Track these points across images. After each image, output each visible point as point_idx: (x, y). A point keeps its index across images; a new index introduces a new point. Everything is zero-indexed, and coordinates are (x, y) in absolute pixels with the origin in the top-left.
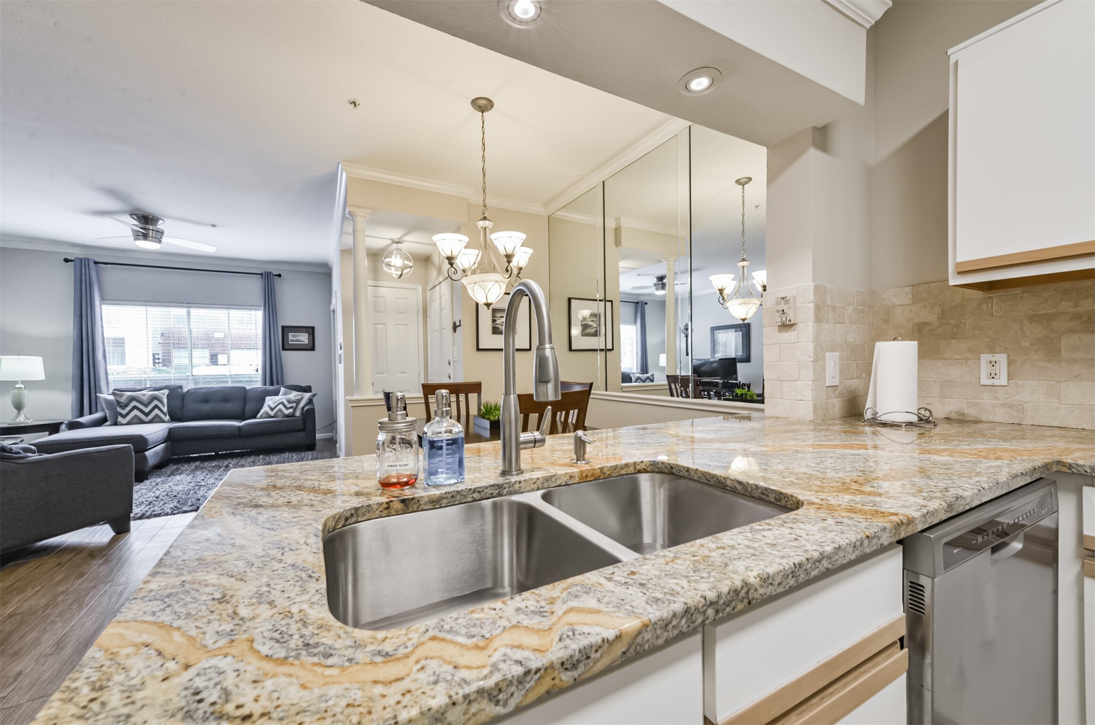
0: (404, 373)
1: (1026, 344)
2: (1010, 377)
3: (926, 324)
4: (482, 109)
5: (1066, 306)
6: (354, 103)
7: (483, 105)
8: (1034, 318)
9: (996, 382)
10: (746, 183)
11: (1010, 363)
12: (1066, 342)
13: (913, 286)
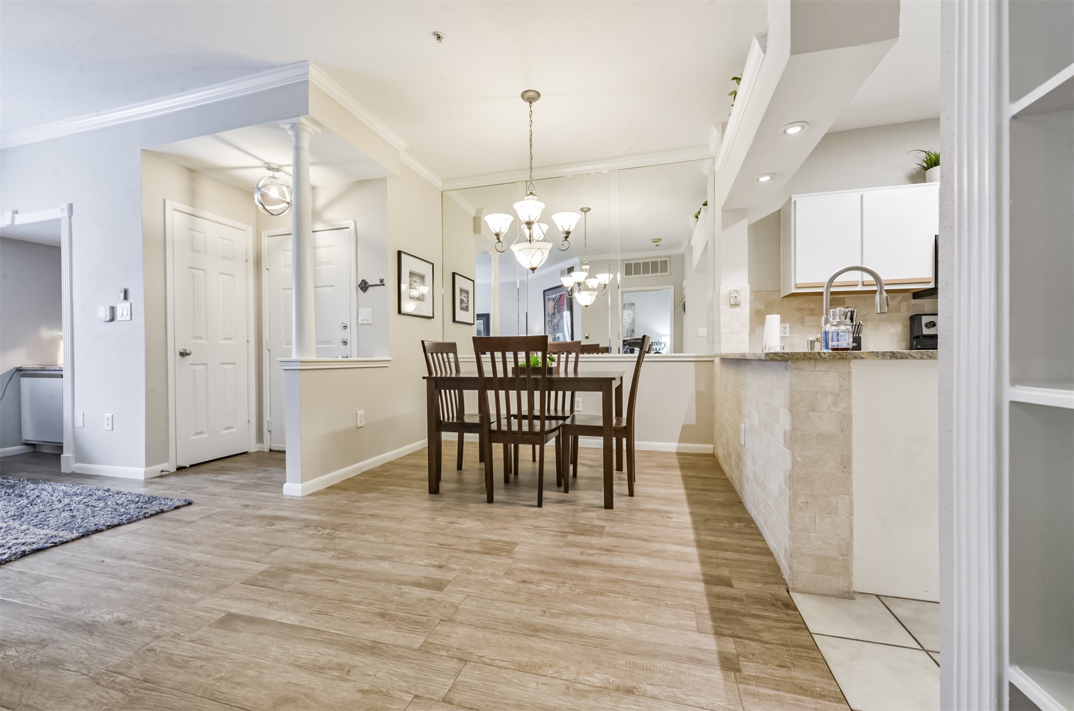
0: (229, 339)
1: (795, 320)
2: (790, 333)
3: (760, 310)
4: (531, 100)
5: (806, 305)
6: (439, 37)
7: (531, 97)
8: (798, 309)
9: (786, 335)
10: (588, 211)
11: (790, 327)
12: (807, 319)
13: (754, 292)
